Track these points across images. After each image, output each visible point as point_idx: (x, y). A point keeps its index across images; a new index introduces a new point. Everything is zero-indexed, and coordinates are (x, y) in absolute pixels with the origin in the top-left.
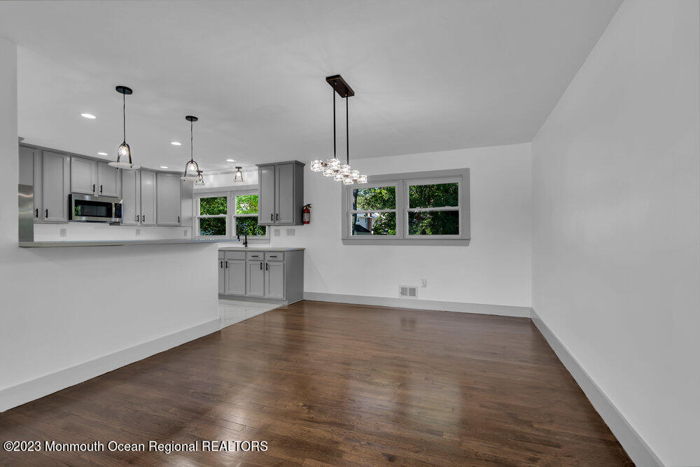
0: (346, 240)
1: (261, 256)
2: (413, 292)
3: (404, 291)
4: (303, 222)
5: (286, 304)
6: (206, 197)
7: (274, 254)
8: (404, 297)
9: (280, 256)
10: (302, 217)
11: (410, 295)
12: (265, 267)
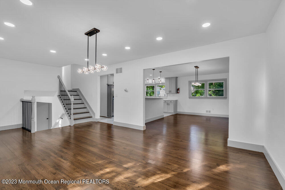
0: (190, 98)
1: (167, 102)
2: (210, 112)
3: (207, 111)
4: (177, 93)
5: (174, 114)
6: (148, 86)
7: (171, 101)
8: (207, 113)
9: (173, 102)
10: (177, 91)
11: (209, 112)
12: (168, 104)
